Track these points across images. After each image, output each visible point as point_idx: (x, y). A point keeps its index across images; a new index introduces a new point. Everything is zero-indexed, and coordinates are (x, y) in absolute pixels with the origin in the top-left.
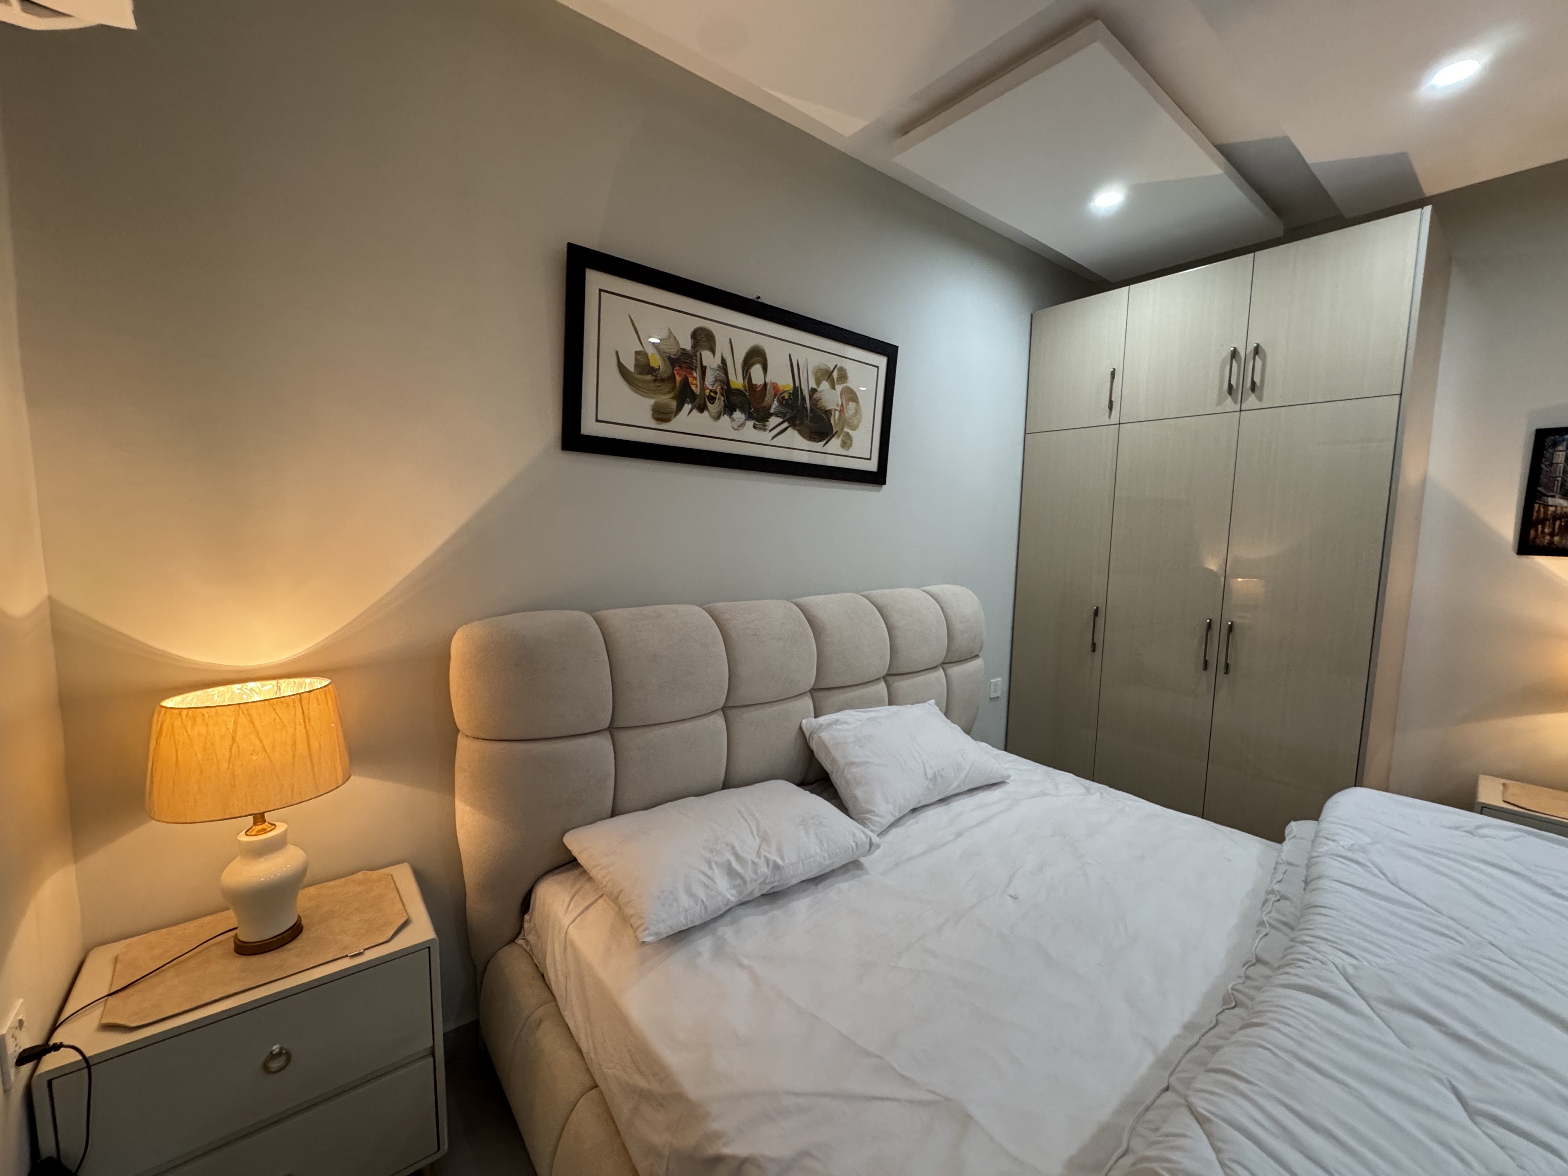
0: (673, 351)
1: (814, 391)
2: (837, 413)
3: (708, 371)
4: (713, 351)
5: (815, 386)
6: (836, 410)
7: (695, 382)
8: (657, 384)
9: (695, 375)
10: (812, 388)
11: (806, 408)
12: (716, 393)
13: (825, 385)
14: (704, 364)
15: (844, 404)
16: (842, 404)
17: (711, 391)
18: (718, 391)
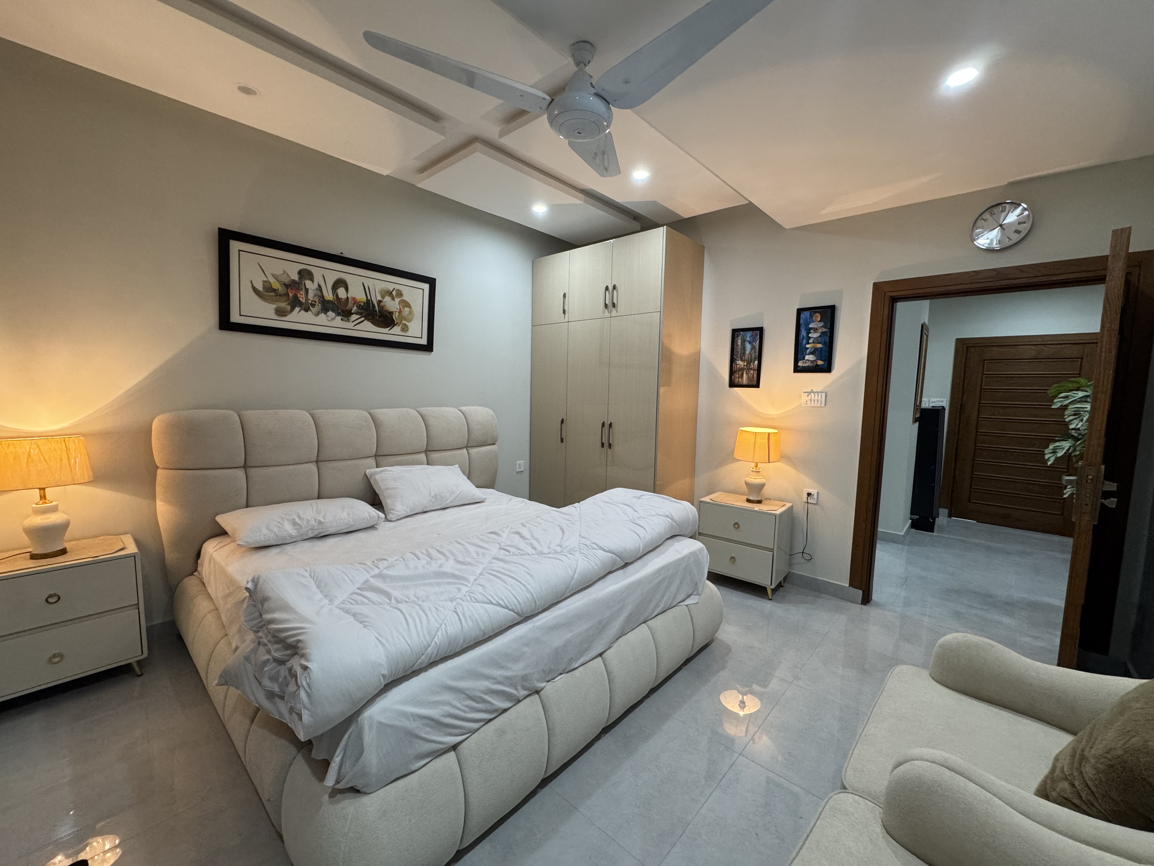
0: (287, 281)
1: (380, 301)
2: (397, 314)
3: (310, 291)
4: (312, 281)
5: (380, 299)
6: (396, 312)
7: (302, 296)
8: (278, 297)
9: (301, 292)
10: (379, 300)
11: (376, 311)
12: (315, 302)
13: (387, 299)
14: (307, 287)
15: (402, 309)
16: (400, 309)
17: (312, 301)
18: (317, 301)
